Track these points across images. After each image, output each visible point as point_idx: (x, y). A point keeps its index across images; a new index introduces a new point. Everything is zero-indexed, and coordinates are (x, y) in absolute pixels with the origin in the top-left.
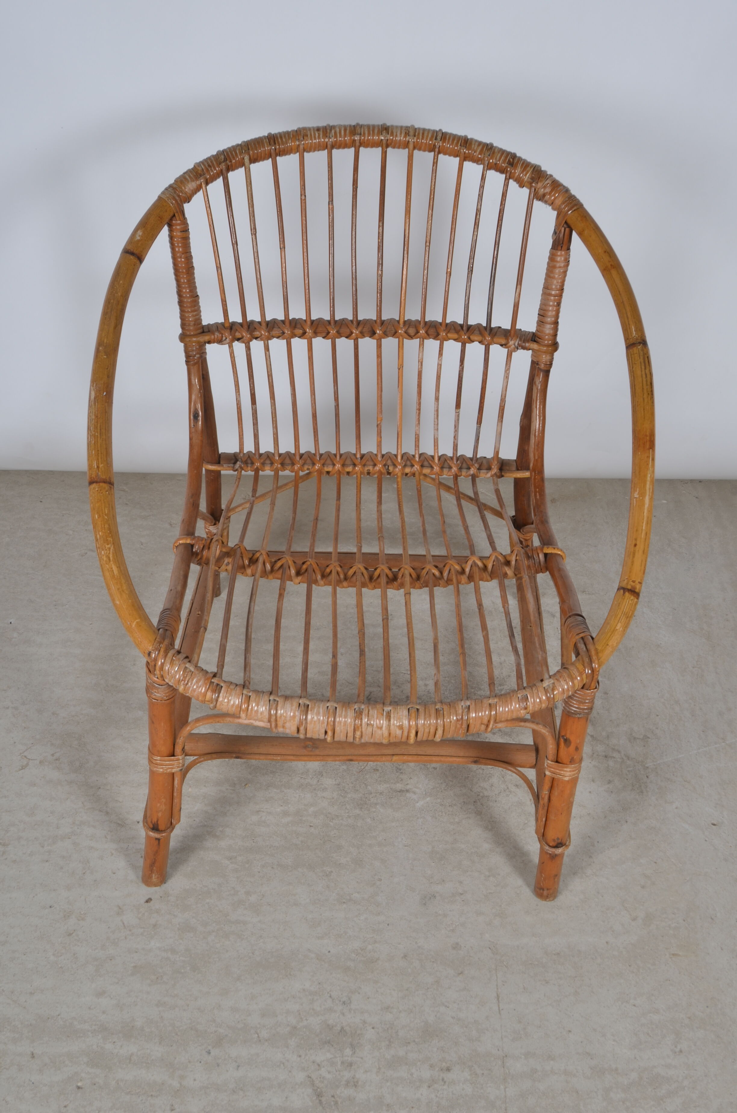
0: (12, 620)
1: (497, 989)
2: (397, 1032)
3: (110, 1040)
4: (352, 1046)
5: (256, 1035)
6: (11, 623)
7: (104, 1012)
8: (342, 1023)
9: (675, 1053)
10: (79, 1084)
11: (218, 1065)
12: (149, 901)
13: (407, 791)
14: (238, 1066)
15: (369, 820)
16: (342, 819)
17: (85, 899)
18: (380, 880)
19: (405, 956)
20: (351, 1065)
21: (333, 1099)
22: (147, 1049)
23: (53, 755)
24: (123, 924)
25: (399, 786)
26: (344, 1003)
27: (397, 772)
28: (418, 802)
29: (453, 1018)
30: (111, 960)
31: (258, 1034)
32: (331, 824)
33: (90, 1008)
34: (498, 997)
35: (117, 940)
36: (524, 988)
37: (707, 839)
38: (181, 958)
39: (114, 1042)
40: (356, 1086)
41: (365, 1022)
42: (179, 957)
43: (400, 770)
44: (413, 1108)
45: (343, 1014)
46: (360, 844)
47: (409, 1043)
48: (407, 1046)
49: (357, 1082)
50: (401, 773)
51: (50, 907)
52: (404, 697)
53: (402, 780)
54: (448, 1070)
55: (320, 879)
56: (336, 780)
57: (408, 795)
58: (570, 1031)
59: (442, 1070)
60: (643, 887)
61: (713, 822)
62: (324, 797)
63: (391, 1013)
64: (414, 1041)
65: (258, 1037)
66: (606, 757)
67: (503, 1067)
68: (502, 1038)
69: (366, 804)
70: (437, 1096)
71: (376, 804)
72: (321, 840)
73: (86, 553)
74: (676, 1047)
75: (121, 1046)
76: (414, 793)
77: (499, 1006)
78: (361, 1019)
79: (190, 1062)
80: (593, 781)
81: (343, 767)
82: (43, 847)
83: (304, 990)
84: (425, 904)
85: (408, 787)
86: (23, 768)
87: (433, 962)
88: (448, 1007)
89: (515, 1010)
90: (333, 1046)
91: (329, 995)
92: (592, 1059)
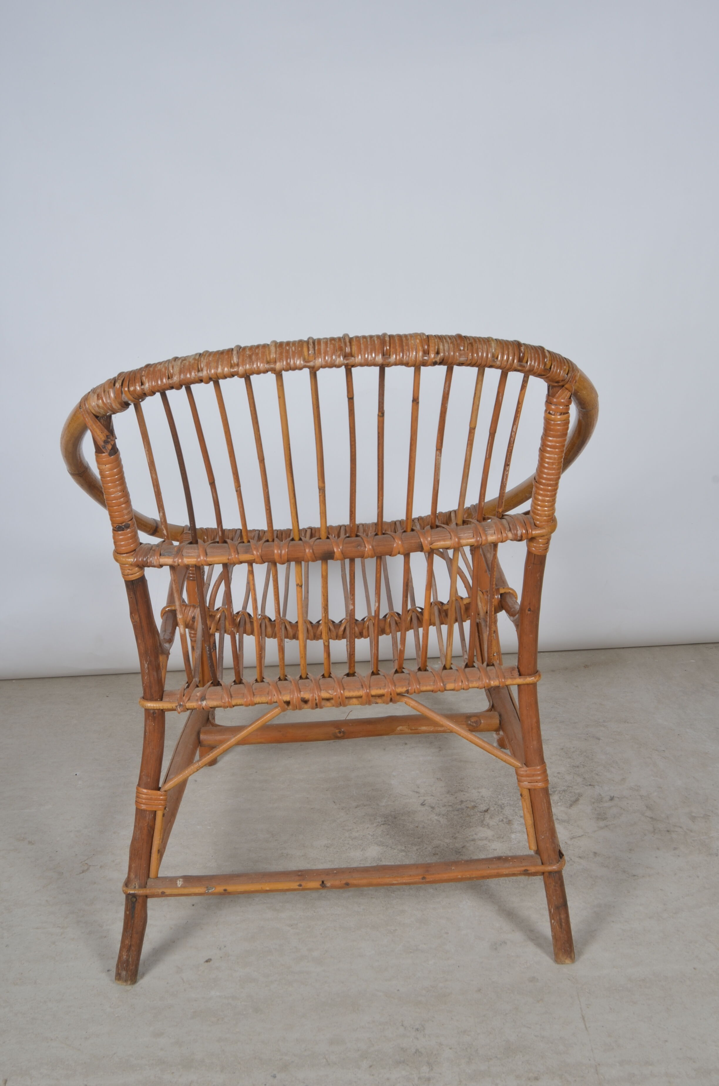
0: (78, 773)
1: (582, 1011)
2: (477, 1050)
3: (169, 1071)
4: (429, 1064)
5: (325, 1060)
6: (76, 775)
7: (162, 1049)
8: (416, 1046)
12: (208, 961)
18: (447, 933)
19: (479, 990)
20: (429, 1079)
22: (208, 1076)
24: (183, 979)
26: (417, 1030)
29: (536, 1036)
30: (170, 1008)
31: (326, 1059)
33: (147, 1047)
34: (583, 1018)
35: (175, 992)
36: (611, 1009)
38: (243, 1003)
39: (173, 1073)
41: (441, 1044)
42: (241, 1002)
45: (417, 1039)
47: (491, 1059)
48: (489, 1061)
50: (461, 855)
52: (458, 802)
54: (536, 1079)
55: (384, 936)
58: (666, 1041)
59: (529, 1079)
63: (468, 1035)
64: (496, 1057)
65: (327, 1061)
66: (668, 831)
67: (597, 1074)
68: (592, 1049)
72: (383, 907)
75: (180, 1076)
77: (585, 1025)
78: (436, 1042)
80: (658, 849)
81: (402, 854)
83: (374, 1021)
84: (496, 949)
86: (83, 872)
87: (510, 993)
88: (530, 1028)
89: (603, 1027)
90: (408, 1065)
91: (401, 1024)
92: (694, 1062)
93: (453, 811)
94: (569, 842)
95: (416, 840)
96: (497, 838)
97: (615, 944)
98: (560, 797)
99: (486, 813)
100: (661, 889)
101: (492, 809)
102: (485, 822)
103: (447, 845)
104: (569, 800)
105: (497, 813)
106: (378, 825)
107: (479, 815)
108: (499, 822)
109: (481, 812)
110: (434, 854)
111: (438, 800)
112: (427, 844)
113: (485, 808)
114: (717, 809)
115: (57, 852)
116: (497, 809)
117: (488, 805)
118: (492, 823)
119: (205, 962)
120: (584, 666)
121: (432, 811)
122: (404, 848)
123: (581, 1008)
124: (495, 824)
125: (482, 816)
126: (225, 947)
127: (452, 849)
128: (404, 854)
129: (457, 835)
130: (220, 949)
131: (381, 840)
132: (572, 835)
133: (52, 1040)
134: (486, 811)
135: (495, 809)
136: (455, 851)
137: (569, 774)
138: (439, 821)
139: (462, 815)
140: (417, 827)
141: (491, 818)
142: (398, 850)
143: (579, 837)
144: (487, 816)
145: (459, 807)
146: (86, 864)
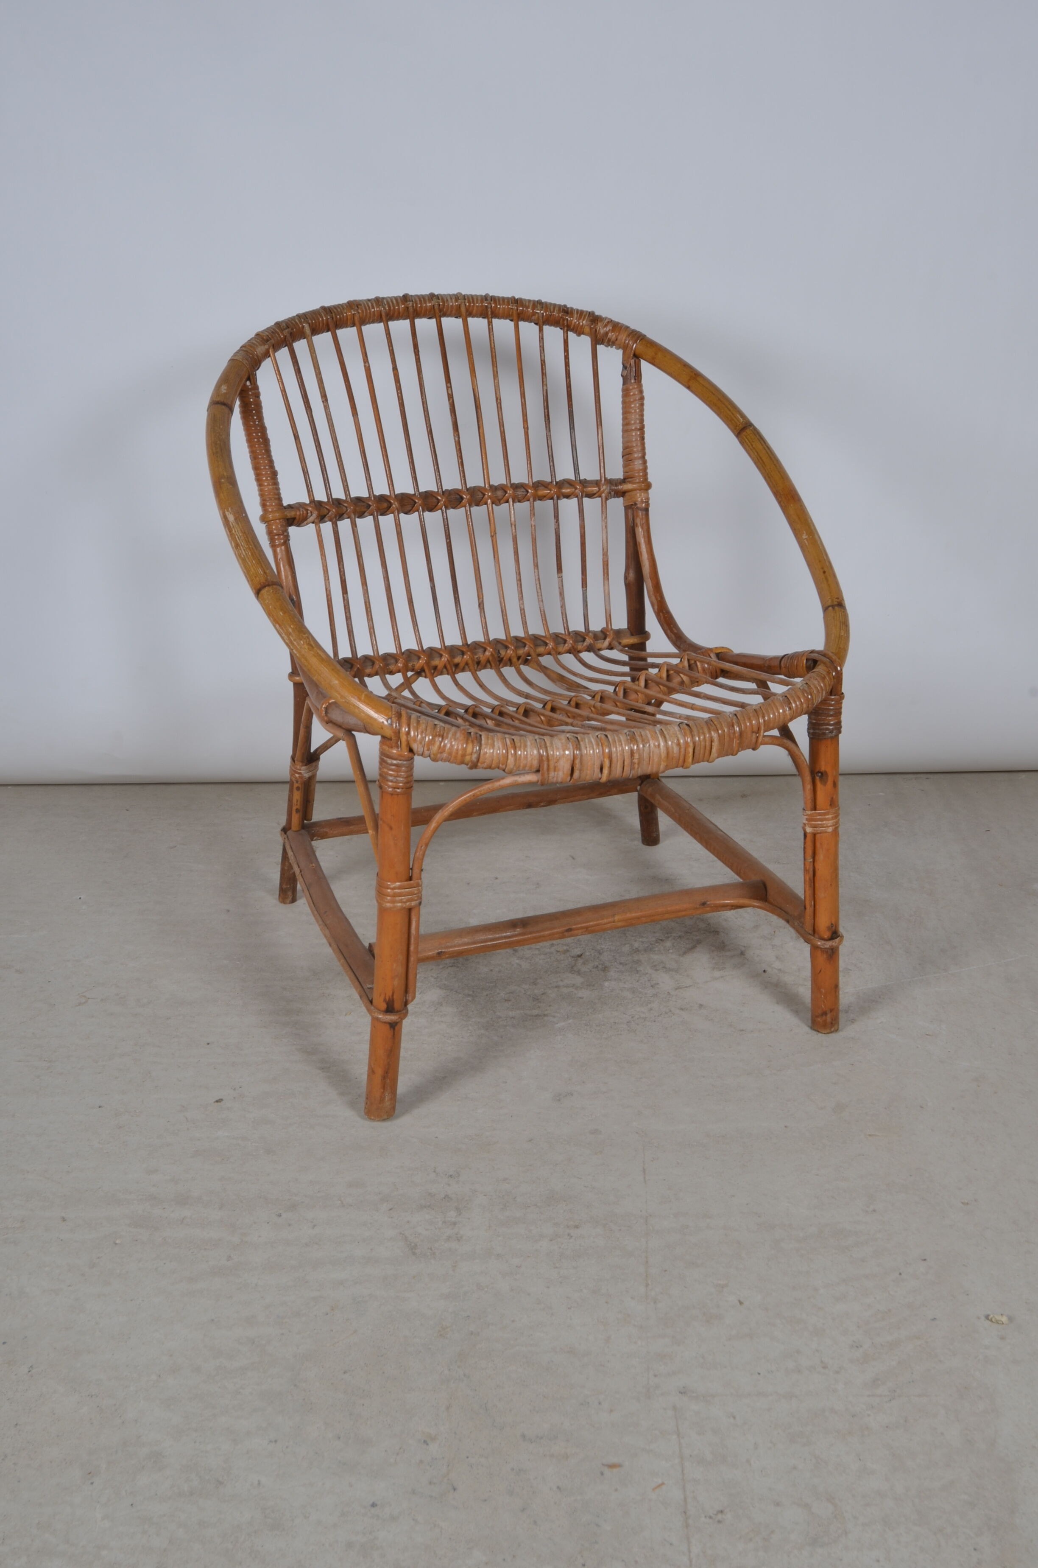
0: (82, 897)
1: (644, 1164)
2: (515, 1198)
3: (160, 1207)
4: (458, 1210)
5: (340, 1202)
6: (80, 898)
7: (154, 1186)
8: (447, 1192)
9: (867, 1212)
10: (118, 1242)
11: (290, 1225)
13: (545, 1015)
14: (315, 1226)
15: (495, 1038)
17: (142, 1101)
18: (505, 1082)
19: (530, 1140)
20: (455, 1224)
21: (430, 1251)
22: (204, 1213)
23: (117, 994)
24: (187, 1118)
25: (536, 1012)
26: (451, 1176)
27: (534, 1001)
28: (557, 1023)
29: (585, 1187)
30: (168, 1146)
33: (137, 1183)
34: (644, 1170)
35: (177, 1131)
36: (678, 1163)
37: (919, 1046)
38: (253, 1144)
39: (164, 1208)
40: (459, 1240)
41: (475, 1191)
42: (251, 1143)
43: (538, 999)
44: (529, 1257)
45: (449, 1185)
46: (483, 1056)
47: (529, 1207)
48: (526, 1209)
49: (461, 1237)
50: (539, 1002)
51: (100, 1107)
54: (577, 1227)
56: (458, 1008)
57: (546, 1018)
59: (568, 1227)
60: (835, 1084)
61: (927, 1033)
62: (442, 1022)
63: (508, 1183)
64: (536, 1205)
65: (342, 1203)
67: (646, 1225)
68: (646, 1201)
69: (493, 1026)
70: (560, 1248)
71: (506, 1026)
72: (435, 1053)
73: (175, 846)
74: (868, 1207)
75: (173, 1211)
76: (554, 1017)
78: (470, 1189)
79: (255, 1223)
82: (97, 1062)
83: (402, 1167)
84: (559, 1100)
85: (546, 1013)
86: (80, 1004)
87: (565, 1144)
88: (580, 1179)
89: (664, 1180)
90: (433, 1209)
91: (433, 1170)
92: (759, 1217)
93: (540, 954)
94: (673, 993)
95: (487, 984)
96: (587, 985)
97: (700, 1099)
98: (673, 943)
99: (579, 959)
100: (769, 1046)
101: (588, 954)
102: (575, 968)
103: (525, 991)
104: (684, 947)
105: (592, 959)
106: (444, 967)
107: (570, 960)
108: (593, 968)
109: (573, 957)
110: (506, 1000)
112: (500, 990)
113: (579, 953)
114: (862, 963)
115: (49, 982)
116: (593, 955)
117: (584, 949)
118: (584, 969)
119: (215, 1102)
120: (742, 796)
121: (513, 954)
122: (471, 993)
123: (644, 1162)
124: (589, 970)
125: (574, 961)
126: (240, 1087)
127: (530, 995)
128: (470, 999)
129: (539, 981)
130: (235, 1089)
131: (446, 983)
132: (678, 985)
133: (28, 1172)
134: (580, 956)
135: (591, 954)
136: (533, 998)
137: (691, 918)
138: (520, 966)
139: (549, 960)
140: (491, 970)
141: (584, 963)
142: (464, 994)
143: (686, 987)
144: (580, 961)
145: (548, 950)
146: (84, 996)
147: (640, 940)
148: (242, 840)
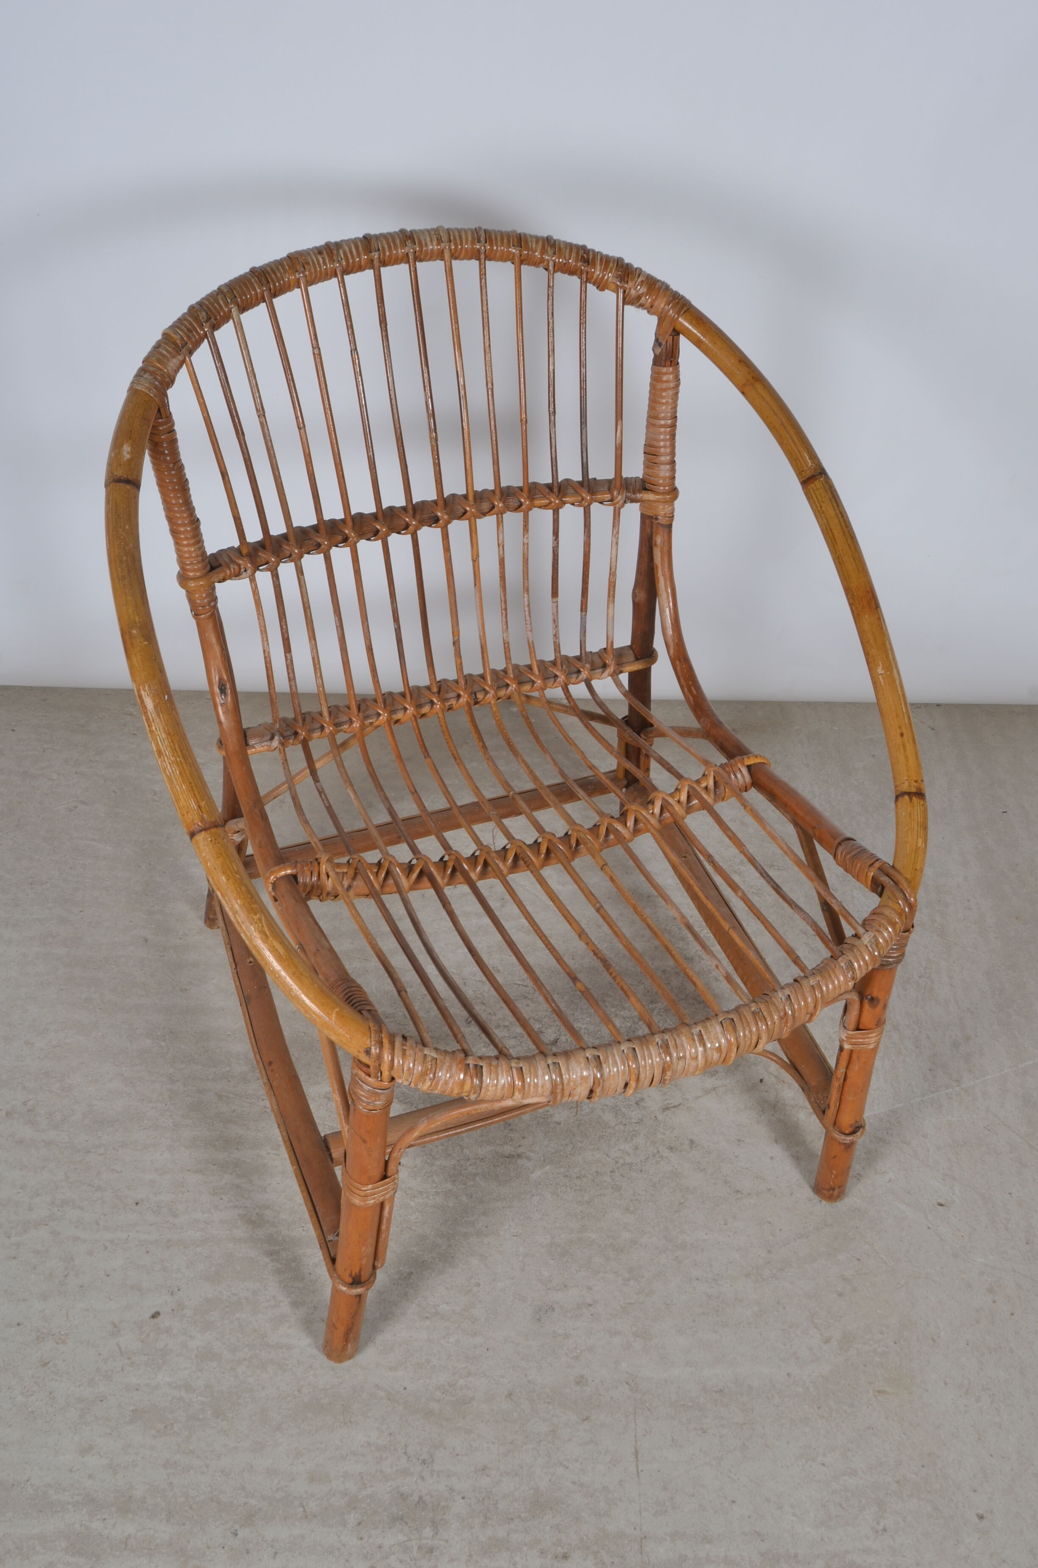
1: (636, 1441)
2: (496, 1503)
3: (99, 1516)
4: (434, 1524)
5: (302, 1509)
7: (90, 1477)
8: (420, 1491)
9: (877, 1532)
11: (248, 1552)
12: (155, 1315)
13: (519, 1156)
14: (276, 1553)
15: (464, 1199)
16: (427, 1197)
17: (67, 1314)
18: (478, 1285)
19: (510, 1395)
20: (431, 1550)
22: (150, 1529)
23: (25, 1103)
24: (120, 1349)
25: (508, 1149)
26: (424, 1462)
28: (533, 1172)
29: (574, 1483)
30: (101, 1401)
31: (303, 1507)
32: (412, 1203)
33: (71, 1471)
34: (636, 1453)
35: (110, 1373)
36: (673, 1440)
37: (931, 1226)
38: (199, 1398)
39: (104, 1519)
41: (452, 1490)
42: (197, 1397)
45: (422, 1478)
46: (452, 1232)
47: (512, 1519)
48: (509, 1523)
50: (511, 1130)
51: (18, 1325)
53: (512, 1140)
54: (565, 1557)
55: (394, 1284)
57: (520, 1162)
58: (733, 1502)
59: (556, 1557)
60: (840, 1295)
61: (939, 1201)
63: (488, 1476)
64: (519, 1517)
65: (304, 1511)
67: (641, 1553)
68: (640, 1511)
69: (460, 1174)
71: (475, 1175)
72: (397, 1227)
73: (76, 807)
74: (878, 1523)
75: (114, 1525)
76: (529, 1159)
77: (637, 1466)
78: (446, 1486)
79: (208, 1547)
82: (9, 1237)
83: (369, 1444)
84: (539, 1320)
85: (520, 1150)
87: (549, 1403)
88: (567, 1468)
89: (659, 1471)
90: (407, 1523)
91: (403, 1451)
92: (762, 1540)
94: (660, 1117)
97: (694, 1321)
101: (563, 1038)
111: (490, 1014)
117: (559, 1030)
119: (151, 1317)
126: (178, 1290)
130: (172, 1294)
143: (675, 1107)
147: (622, 1013)
148: (155, 797)
